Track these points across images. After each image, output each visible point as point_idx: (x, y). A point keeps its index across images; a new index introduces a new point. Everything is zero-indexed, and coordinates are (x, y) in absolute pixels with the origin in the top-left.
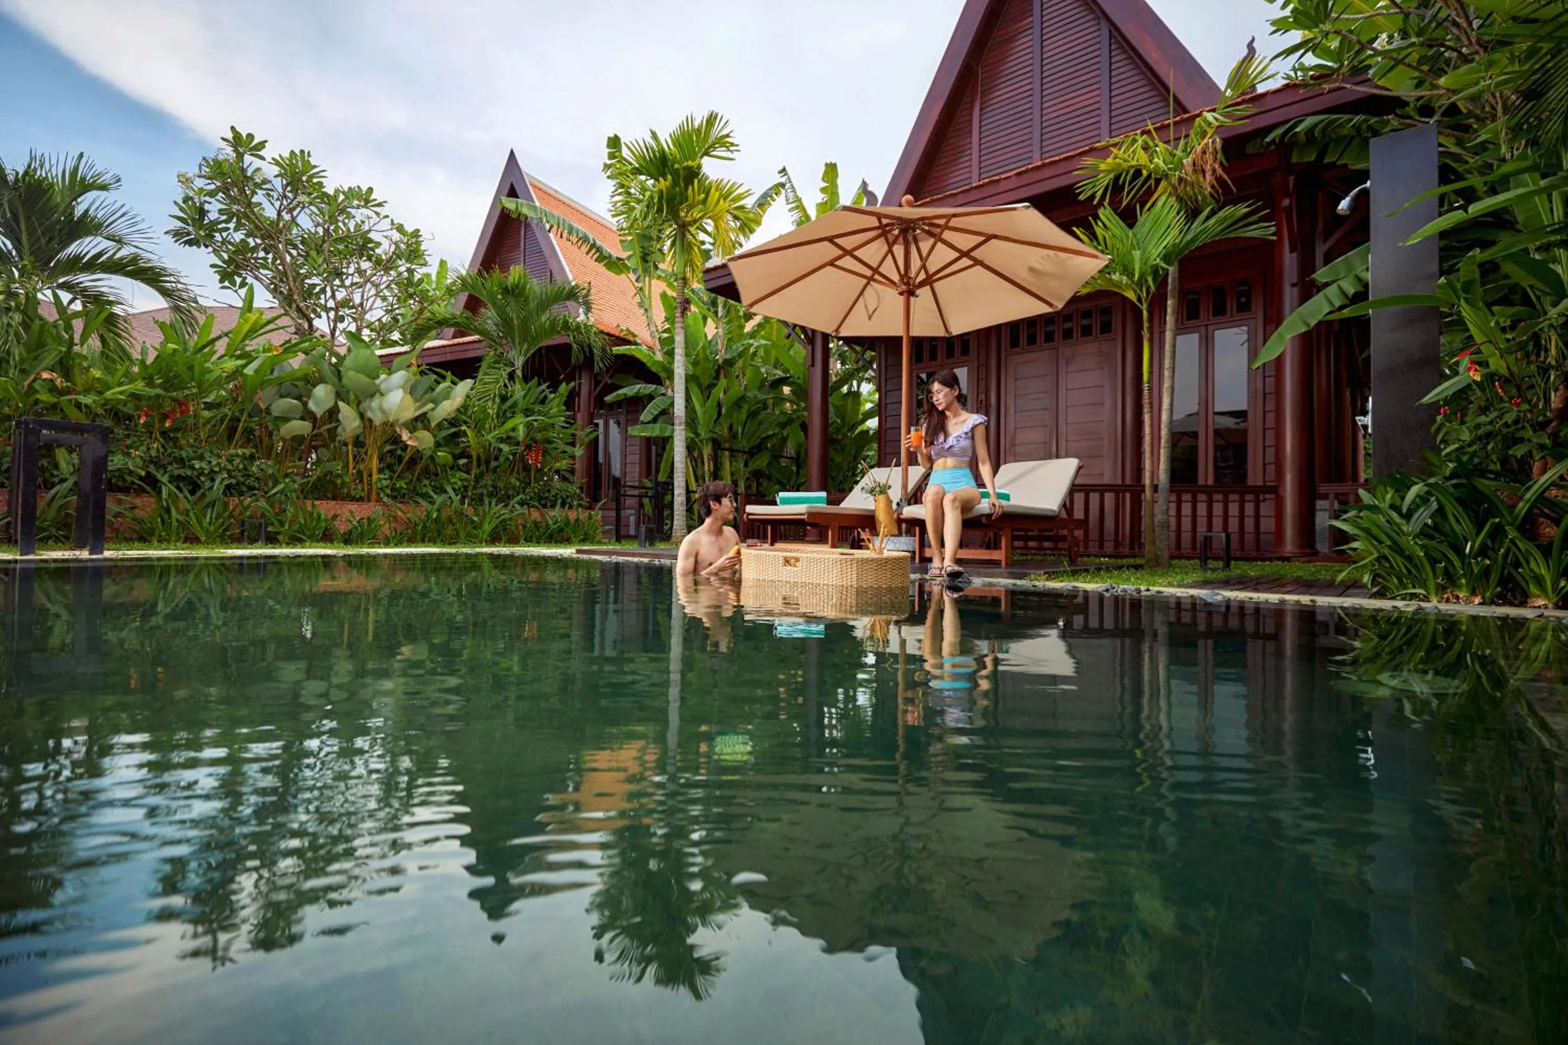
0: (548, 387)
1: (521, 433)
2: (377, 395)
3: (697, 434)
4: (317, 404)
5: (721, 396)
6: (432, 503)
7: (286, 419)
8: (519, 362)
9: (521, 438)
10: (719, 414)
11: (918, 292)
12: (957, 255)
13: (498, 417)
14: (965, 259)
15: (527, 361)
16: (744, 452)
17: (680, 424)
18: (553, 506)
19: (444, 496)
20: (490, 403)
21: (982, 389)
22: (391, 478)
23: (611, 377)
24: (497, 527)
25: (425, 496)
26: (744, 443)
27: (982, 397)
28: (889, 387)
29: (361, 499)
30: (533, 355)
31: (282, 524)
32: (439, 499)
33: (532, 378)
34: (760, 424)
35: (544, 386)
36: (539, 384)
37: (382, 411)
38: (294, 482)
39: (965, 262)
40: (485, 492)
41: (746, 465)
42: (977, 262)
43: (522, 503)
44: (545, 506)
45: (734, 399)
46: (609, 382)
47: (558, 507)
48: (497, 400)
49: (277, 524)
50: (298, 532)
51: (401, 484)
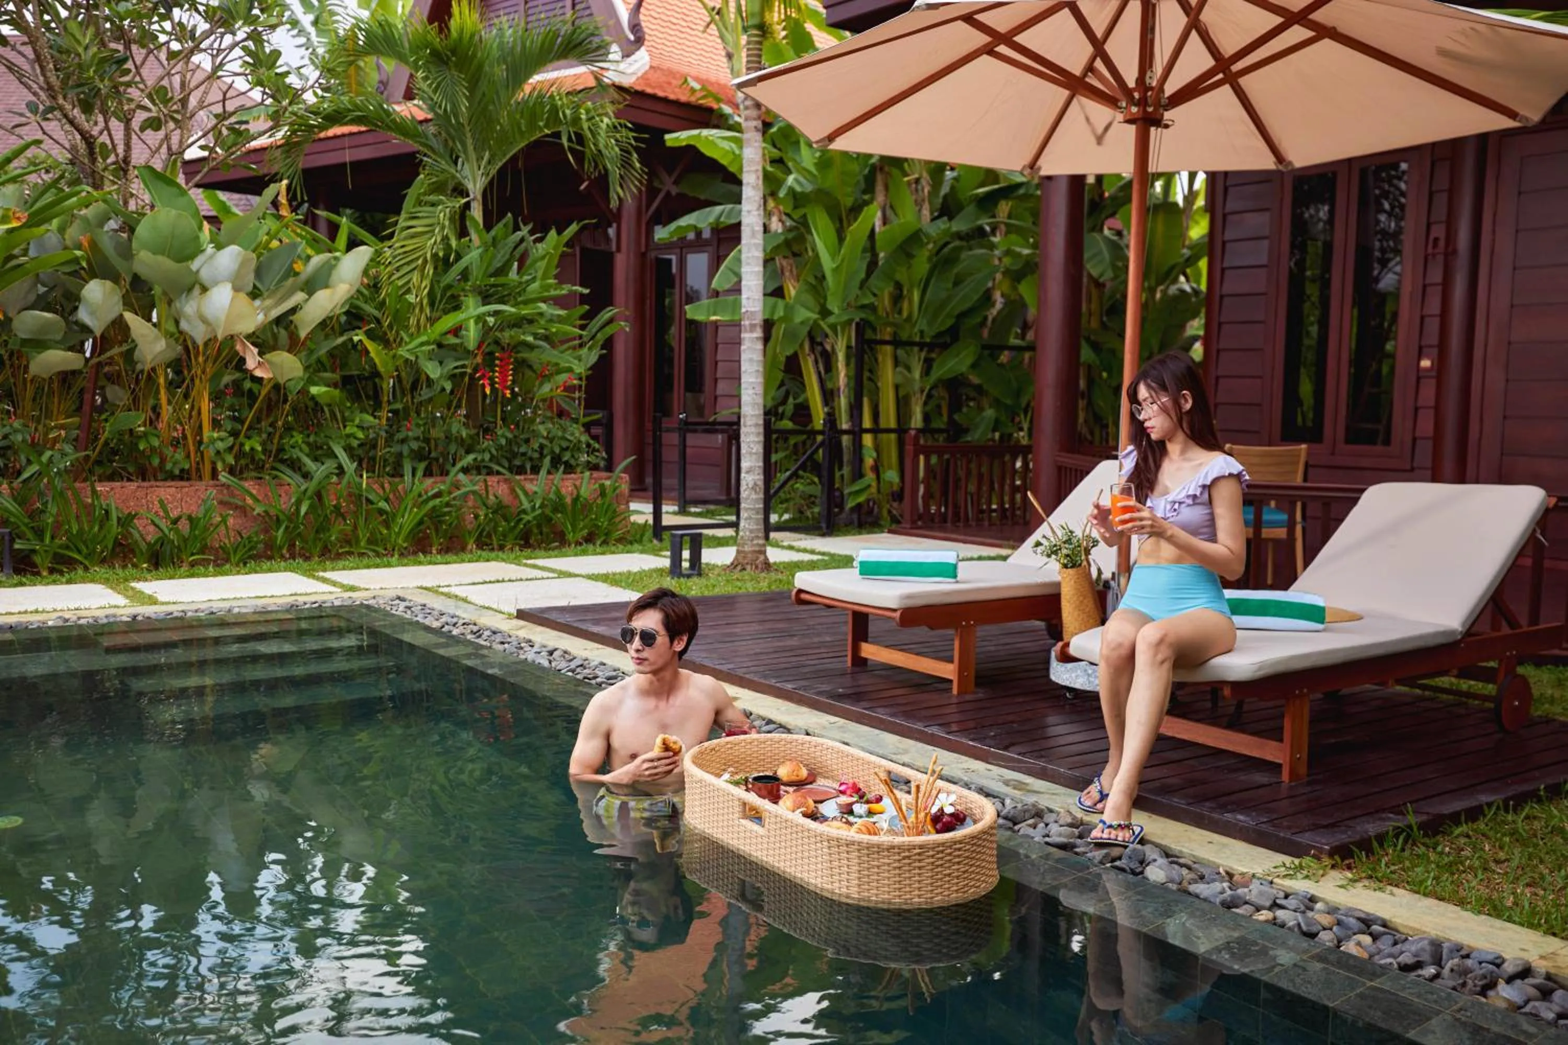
0: (532, 233)
1: (472, 334)
2: (197, 290)
3: (825, 313)
4: (92, 313)
5: (878, 223)
6: (306, 476)
7: (40, 344)
8: (476, 185)
9: (472, 344)
10: (872, 265)
11: (1168, 115)
12: (1278, 20)
13: (432, 304)
14: (1296, 27)
15: (491, 183)
16: (921, 346)
17: (753, 327)
18: (536, 470)
19: (330, 465)
20: (415, 277)
21: (1440, 211)
22: (235, 434)
23: (676, 183)
24: (421, 522)
25: (295, 466)
26: (922, 324)
27: (1438, 231)
28: (1230, 207)
29: (184, 476)
30: (502, 172)
31: (39, 533)
32: (319, 470)
33: (501, 216)
34: (956, 283)
35: (525, 231)
36: (517, 228)
37: (204, 320)
38: (64, 454)
39: (1297, 33)
40: (406, 451)
41: (927, 371)
42: (1324, 32)
43: (476, 469)
44: (520, 470)
45: (900, 239)
46: (674, 191)
47: (543, 472)
48: (429, 269)
49: (30, 535)
50: (67, 548)
51: (254, 444)
